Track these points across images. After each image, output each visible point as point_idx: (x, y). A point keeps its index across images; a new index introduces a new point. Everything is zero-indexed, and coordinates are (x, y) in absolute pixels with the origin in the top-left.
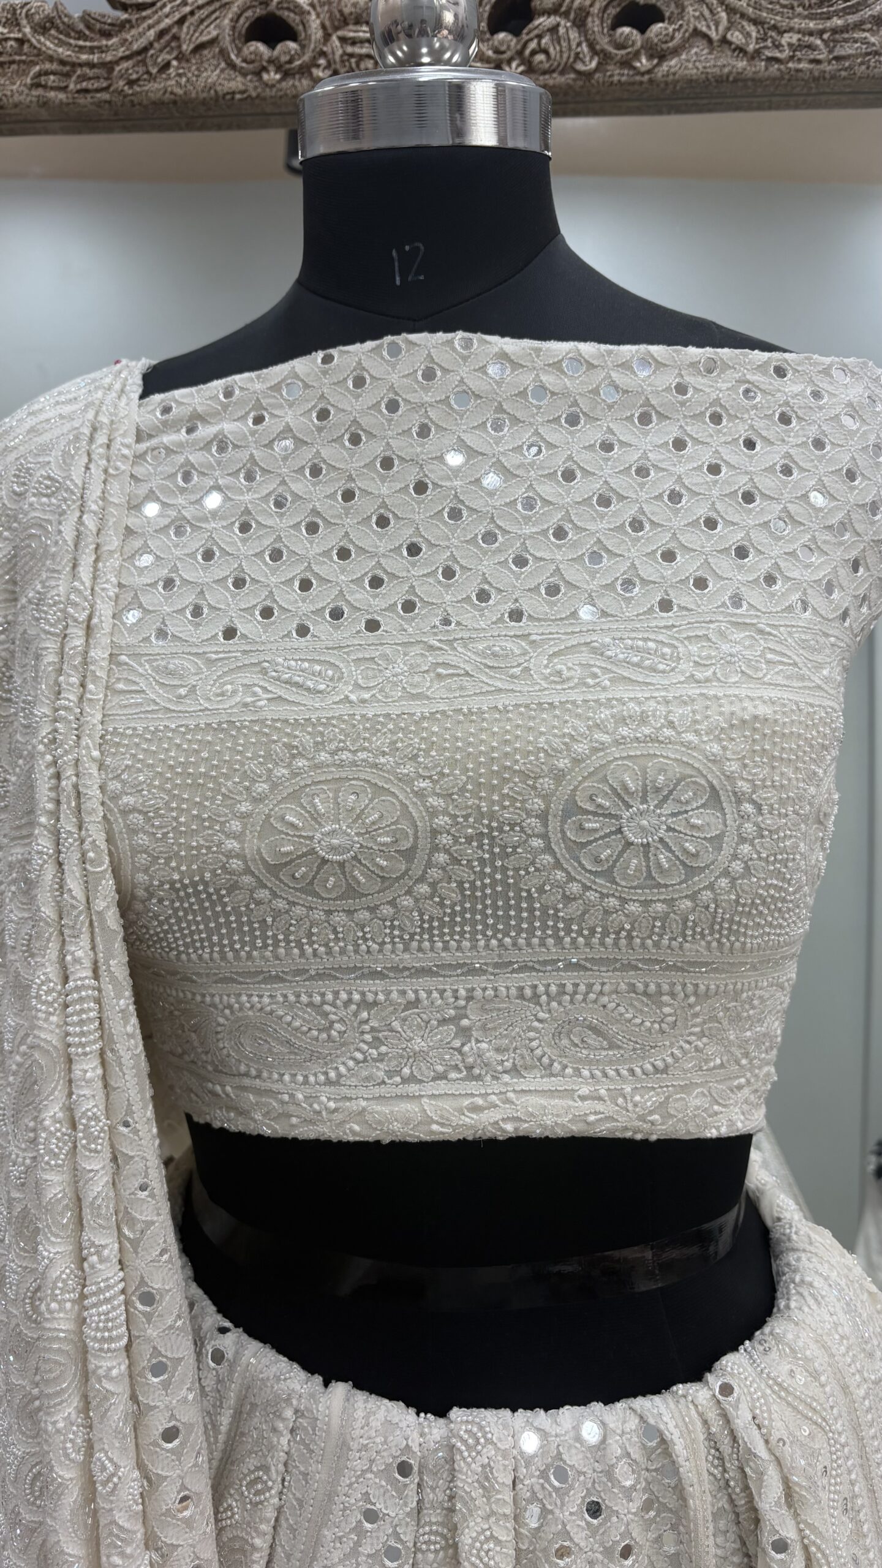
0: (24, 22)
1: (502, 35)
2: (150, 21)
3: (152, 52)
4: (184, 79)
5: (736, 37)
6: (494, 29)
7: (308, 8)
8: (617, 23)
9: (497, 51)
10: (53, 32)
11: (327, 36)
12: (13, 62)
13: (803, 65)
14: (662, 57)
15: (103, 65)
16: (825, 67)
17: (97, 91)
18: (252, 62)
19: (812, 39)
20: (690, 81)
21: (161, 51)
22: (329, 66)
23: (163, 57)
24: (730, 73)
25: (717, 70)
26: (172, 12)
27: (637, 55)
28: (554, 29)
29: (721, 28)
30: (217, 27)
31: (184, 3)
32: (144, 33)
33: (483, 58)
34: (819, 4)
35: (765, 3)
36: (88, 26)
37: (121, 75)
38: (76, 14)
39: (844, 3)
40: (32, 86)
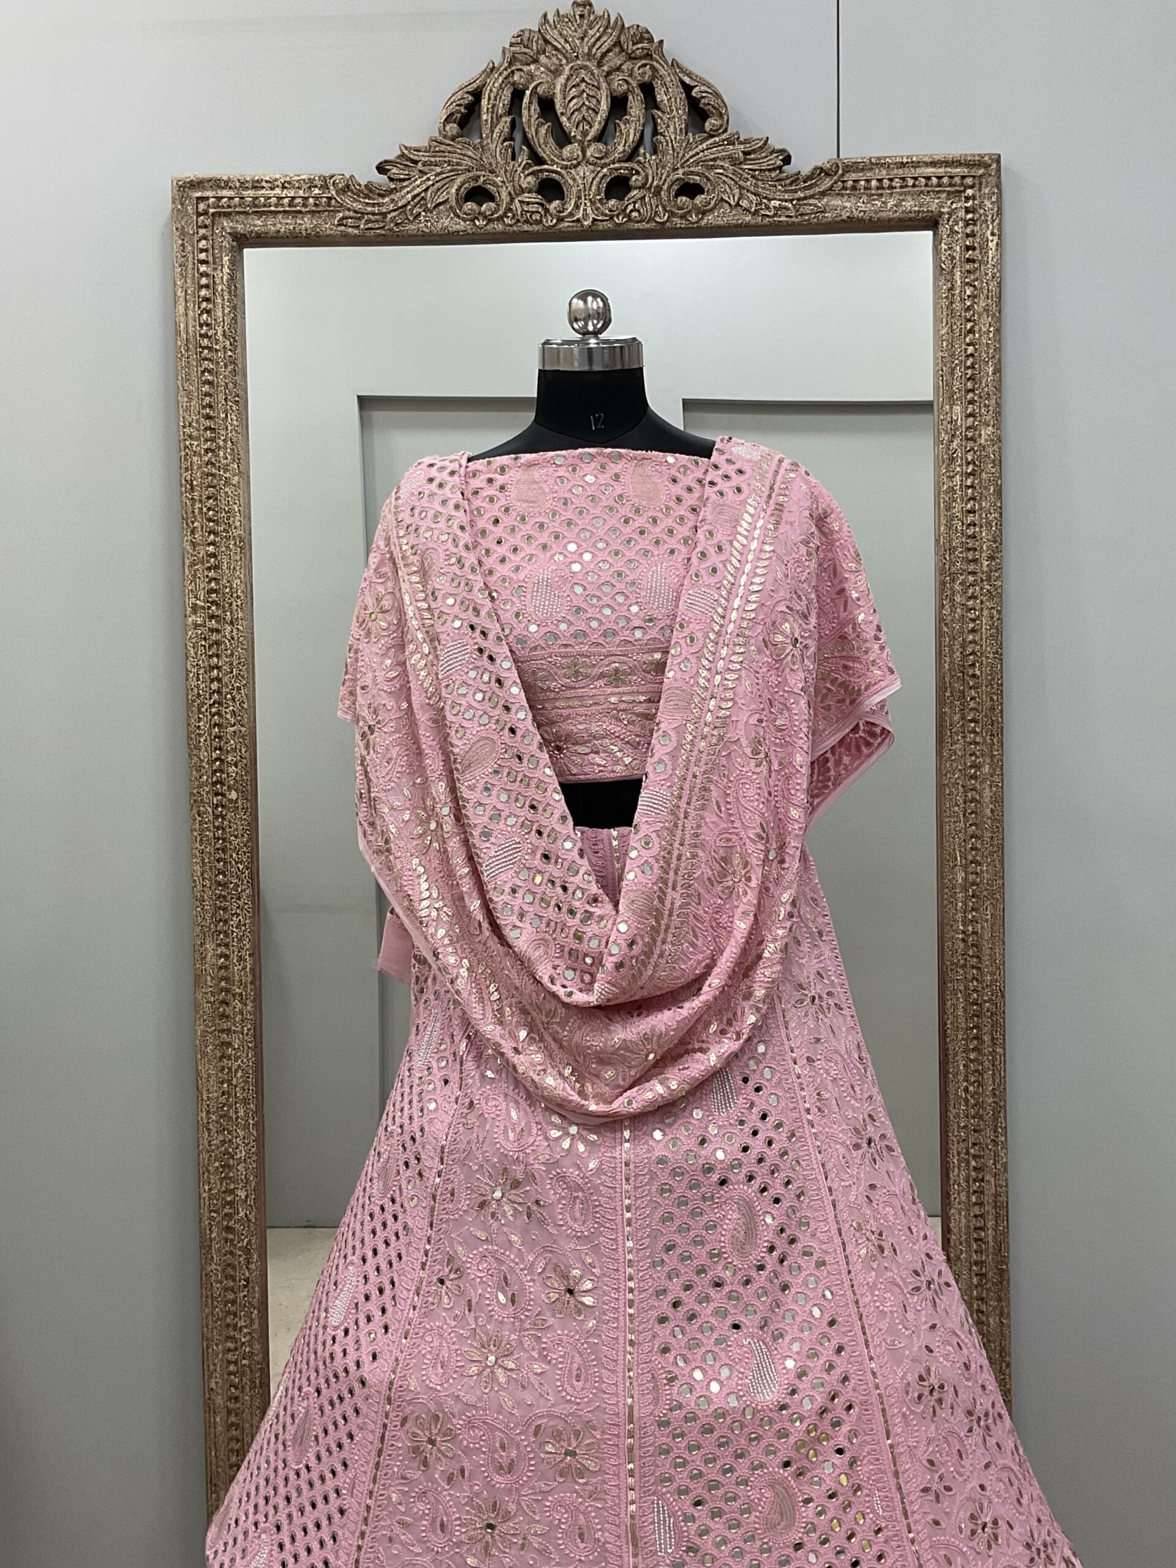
0: (332, 187)
1: (612, 202)
2: (408, 189)
3: (409, 207)
4: (429, 224)
5: (744, 203)
6: (608, 196)
7: (500, 184)
8: (679, 193)
9: (611, 211)
10: (349, 193)
12: (326, 211)
13: (783, 219)
14: (704, 213)
15: (380, 214)
16: (794, 219)
17: (378, 229)
18: (469, 214)
19: (787, 204)
20: (720, 227)
21: (415, 206)
22: (514, 216)
23: (417, 210)
24: (741, 224)
25: (735, 222)
26: (422, 183)
27: (689, 212)
28: (643, 198)
29: (736, 199)
30: (448, 193)
31: (428, 179)
32: (405, 196)
33: (603, 214)
34: (791, 184)
35: (760, 183)
36: (371, 191)
37: (392, 220)
38: (363, 183)
39: (805, 182)
40: (337, 225)
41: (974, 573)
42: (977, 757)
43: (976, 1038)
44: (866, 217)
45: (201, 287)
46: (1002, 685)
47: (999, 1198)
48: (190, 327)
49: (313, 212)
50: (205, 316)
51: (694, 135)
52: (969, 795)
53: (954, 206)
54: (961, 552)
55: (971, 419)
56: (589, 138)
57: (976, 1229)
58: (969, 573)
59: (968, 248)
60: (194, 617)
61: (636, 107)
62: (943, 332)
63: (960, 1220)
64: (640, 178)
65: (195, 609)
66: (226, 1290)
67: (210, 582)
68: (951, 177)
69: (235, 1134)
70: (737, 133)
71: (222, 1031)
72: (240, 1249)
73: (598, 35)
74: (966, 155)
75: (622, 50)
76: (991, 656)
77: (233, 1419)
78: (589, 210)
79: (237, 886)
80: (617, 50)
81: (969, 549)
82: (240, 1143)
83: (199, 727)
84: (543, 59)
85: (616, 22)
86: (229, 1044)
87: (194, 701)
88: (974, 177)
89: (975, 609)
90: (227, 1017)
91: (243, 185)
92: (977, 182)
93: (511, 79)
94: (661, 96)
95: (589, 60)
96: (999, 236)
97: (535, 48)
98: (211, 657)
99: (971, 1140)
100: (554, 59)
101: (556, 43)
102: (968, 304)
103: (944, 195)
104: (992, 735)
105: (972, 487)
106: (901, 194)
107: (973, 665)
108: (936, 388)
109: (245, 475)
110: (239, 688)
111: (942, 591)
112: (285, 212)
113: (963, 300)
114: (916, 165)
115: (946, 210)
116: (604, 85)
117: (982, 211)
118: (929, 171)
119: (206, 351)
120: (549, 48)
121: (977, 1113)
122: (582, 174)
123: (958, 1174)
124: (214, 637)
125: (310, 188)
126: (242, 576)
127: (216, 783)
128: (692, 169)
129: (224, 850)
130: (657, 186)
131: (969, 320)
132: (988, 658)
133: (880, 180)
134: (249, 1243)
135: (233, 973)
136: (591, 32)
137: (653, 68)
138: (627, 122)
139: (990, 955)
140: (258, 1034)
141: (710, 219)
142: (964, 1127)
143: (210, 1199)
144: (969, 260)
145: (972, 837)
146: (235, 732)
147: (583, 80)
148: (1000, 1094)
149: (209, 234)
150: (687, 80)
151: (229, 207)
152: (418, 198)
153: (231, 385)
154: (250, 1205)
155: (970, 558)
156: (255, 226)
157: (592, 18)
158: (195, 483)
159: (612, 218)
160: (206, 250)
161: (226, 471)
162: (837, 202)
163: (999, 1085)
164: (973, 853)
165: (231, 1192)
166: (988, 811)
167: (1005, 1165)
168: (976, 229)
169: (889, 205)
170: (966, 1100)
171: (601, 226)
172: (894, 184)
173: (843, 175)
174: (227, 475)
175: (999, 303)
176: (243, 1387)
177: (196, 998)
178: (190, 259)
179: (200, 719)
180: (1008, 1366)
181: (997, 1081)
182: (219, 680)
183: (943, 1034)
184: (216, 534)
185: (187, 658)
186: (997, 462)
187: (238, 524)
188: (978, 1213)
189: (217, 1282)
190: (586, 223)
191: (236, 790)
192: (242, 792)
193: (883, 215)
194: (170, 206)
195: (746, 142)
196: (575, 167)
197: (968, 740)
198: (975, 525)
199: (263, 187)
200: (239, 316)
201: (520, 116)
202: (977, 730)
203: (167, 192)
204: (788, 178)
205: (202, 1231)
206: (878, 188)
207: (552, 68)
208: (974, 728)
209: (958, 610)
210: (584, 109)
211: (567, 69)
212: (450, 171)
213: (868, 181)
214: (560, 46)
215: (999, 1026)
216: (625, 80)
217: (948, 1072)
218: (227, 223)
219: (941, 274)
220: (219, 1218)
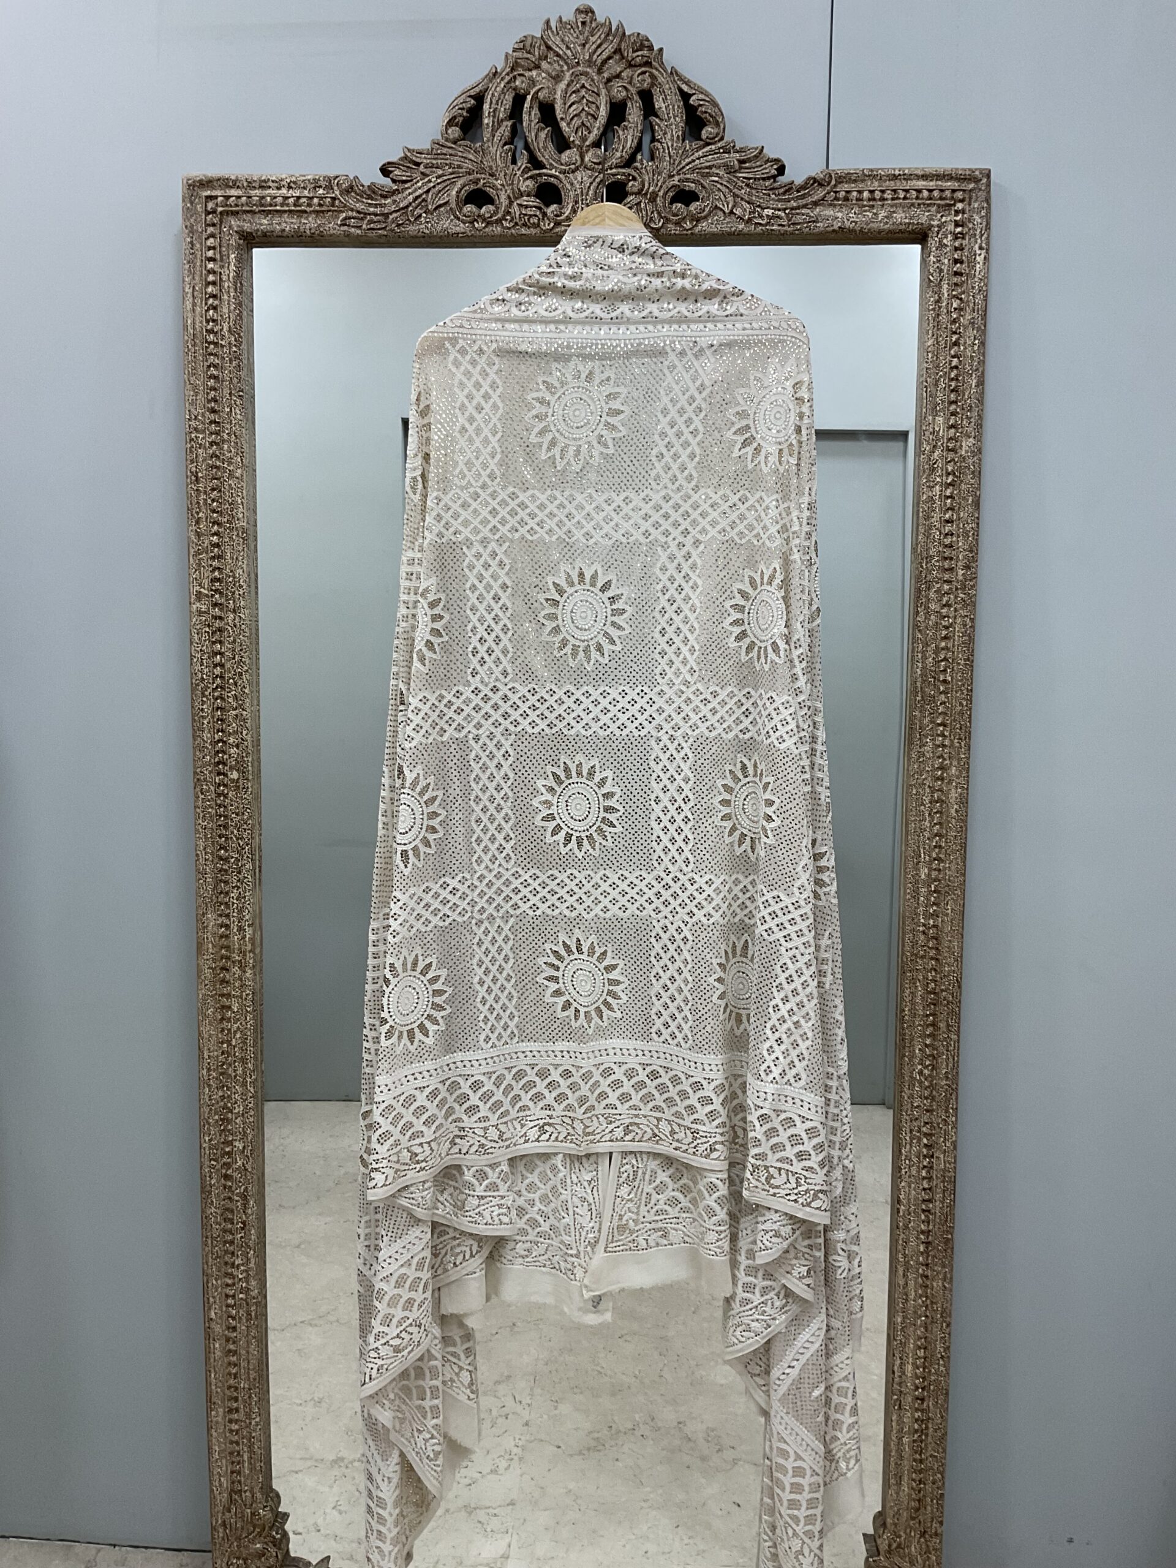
0: (336, 188)
2: (410, 191)
3: (410, 208)
4: (430, 226)
5: (738, 211)
7: (500, 187)
8: (674, 200)
10: (353, 194)
11: (511, 203)
12: (330, 211)
13: (775, 227)
14: (698, 221)
15: (382, 214)
16: (786, 228)
17: (379, 230)
18: (469, 217)
19: (780, 213)
20: (714, 234)
21: (416, 208)
22: (512, 219)
23: (417, 212)
24: (735, 231)
25: (728, 231)
26: (424, 185)
27: (684, 219)
28: (639, 204)
29: (730, 206)
30: (449, 195)
32: (406, 198)
34: (784, 193)
35: (754, 192)
36: (374, 192)
37: (393, 221)
38: (366, 184)
39: (798, 191)
40: (341, 225)
41: (948, 582)
42: (944, 759)
43: (933, 1025)
44: (858, 228)
45: (209, 283)
46: (971, 690)
47: (947, 1174)
48: (197, 321)
49: (318, 212)
50: (211, 312)
51: (690, 142)
52: (936, 795)
53: (944, 219)
54: (938, 561)
55: (953, 431)
56: (587, 143)
57: (924, 1201)
58: (945, 581)
59: (956, 261)
60: (198, 604)
61: (634, 114)
62: (929, 343)
63: (908, 1194)
64: (636, 184)
65: (199, 595)
66: (225, 1231)
67: (213, 571)
68: (942, 191)
69: (233, 1090)
70: (733, 141)
71: (223, 995)
72: (237, 1195)
73: (599, 42)
74: (957, 169)
75: (623, 57)
76: (963, 662)
77: (232, 1347)
79: (237, 860)
80: (617, 57)
81: (946, 559)
82: (238, 1098)
83: (202, 710)
84: (544, 65)
85: (617, 30)
86: (229, 1008)
87: (197, 685)
88: (964, 191)
89: (949, 617)
90: (227, 982)
91: (251, 185)
92: (967, 196)
93: (513, 85)
94: (659, 104)
95: (590, 66)
96: (987, 250)
97: (537, 54)
98: (214, 643)
99: (924, 1119)
100: (556, 65)
101: (557, 49)
102: (954, 316)
103: (934, 209)
104: (960, 739)
105: (951, 497)
107: (945, 671)
108: (919, 399)
109: (250, 471)
110: (241, 674)
111: (917, 598)
112: (290, 211)
113: (949, 312)
114: (908, 177)
115: (935, 223)
116: (603, 92)
117: (971, 225)
118: (921, 184)
119: (212, 347)
120: (551, 55)
121: (930, 1095)
122: (579, 179)
123: (910, 1150)
124: (218, 623)
125: (315, 188)
126: (244, 566)
127: (218, 763)
128: (688, 176)
129: (226, 827)
130: (653, 192)
131: (955, 333)
132: (959, 664)
133: (872, 192)
134: (246, 1189)
135: (234, 942)
136: (593, 39)
137: (652, 76)
138: (626, 128)
139: (949, 948)
141: (704, 226)
142: (917, 1107)
143: (210, 1148)
144: (956, 274)
145: (936, 835)
146: (237, 716)
147: (583, 86)
148: (954, 1078)
149: (217, 232)
150: (685, 88)
151: (237, 205)
152: (419, 200)
153: (236, 381)
154: (248, 1155)
155: (946, 567)
156: (261, 225)
157: (594, 25)
158: (200, 475)
160: (214, 248)
161: (230, 463)
162: (829, 212)
163: (952, 1069)
164: (937, 850)
165: (230, 1143)
166: (953, 811)
167: (954, 1144)
168: (965, 242)
169: (880, 217)
172: (886, 196)
173: (835, 186)
174: (231, 468)
175: (984, 317)
176: (240, 1318)
177: (198, 964)
178: (199, 256)
179: (203, 703)
180: (948, 1325)
181: (951, 1065)
182: (222, 666)
183: (900, 1020)
184: (219, 524)
185: (191, 643)
186: (977, 474)
187: (241, 516)
188: (926, 1186)
189: (217, 1223)
191: (237, 771)
192: (243, 772)
193: (874, 226)
194: (180, 204)
195: (742, 150)
196: (573, 172)
197: (937, 743)
198: (952, 534)
199: (270, 187)
200: (245, 313)
201: (522, 123)
202: (947, 734)
203: (177, 192)
204: (781, 187)
205: (203, 1178)
206: (869, 200)
207: (553, 74)
208: (942, 732)
209: (932, 617)
210: (583, 115)
211: (568, 74)
212: (451, 174)
213: (860, 192)
214: (561, 52)
215: (956, 1015)
216: (625, 87)
217: (904, 1055)
218: (234, 222)
219: (929, 287)
220: (218, 1167)
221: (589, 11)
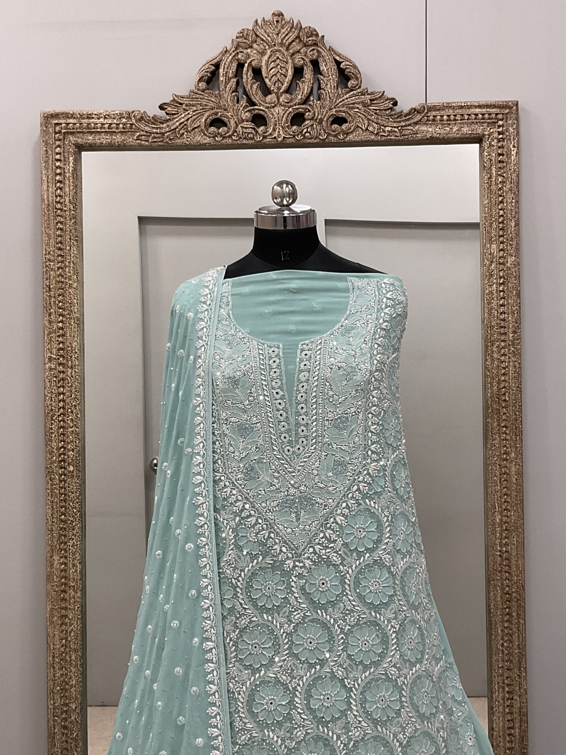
0: (133, 118)
1: (295, 127)
2: (177, 119)
3: (177, 130)
4: (189, 139)
5: (371, 129)
6: (292, 124)
7: (230, 117)
8: (333, 123)
9: (293, 132)
10: (143, 122)
12: (130, 131)
13: (393, 137)
14: (347, 134)
15: (161, 133)
16: (399, 138)
17: (159, 142)
18: (212, 134)
19: (395, 129)
20: (357, 142)
21: (181, 129)
22: (238, 135)
23: (182, 131)
24: (369, 141)
25: (365, 139)
26: (185, 116)
27: (339, 133)
28: (312, 125)
29: (366, 126)
30: (200, 122)
31: (189, 114)
32: (175, 124)
33: (289, 134)
34: (397, 118)
35: (380, 117)
36: (155, 120)
37: (167, 137)
38: (151, 116)
39: (405, 116)
40: (136, 140)
41: (504, 341)
42: (507, 448)
43: (508, 614)
44: (441, 137)
45: (57, 174)
46: (521, 406)
47: (522, 710)
48: (50, 197)
49: (121, 132)
50: (59, 191)
51: (342, 89)
52: (503, 470)
53: (492, 130)
54: (497, 329)
55: (502, 253)
56: (281, 91)
57: (508, 728)
58: (502, 341)
59: (500, 155)
60: (49, 364)
61: (308, 74)
62: (486, 202)
63: (499, 724)
64: (310, 114)
65: (50, 359)
67: (59, 344)
68: (490, 114)
69: (69, 670)
70: (367, 89)
71: (63, 608)
72: (71, 739)
73: (287, 32)
74: (498, 102)
75: (301, 41)
76: (515, 389)
78: (281, 132)
79: (72, 521)
80: (297, 41)
81: (502, 327)
82: (73, 675)
83: (51, 429)
84: (255, 46)
85: (297, 25)
86: (66, 616)
87: (49, 413)
88: (503, 114)
89: (505, 362)
90: (65, 600)
91: (82, 116)
92: (505, 117)
93: (236, 57)
94: (323, 67)
95: (281, 46)
96: (518, 148)
97: (250, 40)
98: (59, 387)
99: (506, 675)
100: (261, 46)
101: (262, 37)
102: (500, 186)
103: (485, 125)
104: (516, 435)
105: (503, 291)
106: (461, 124)
107: (505, 394)
108: (482, 234)
109: (81, 283)
110: (75, 406)
111: (486, 351)
112: (106, 132)
113: (496, 184)
114: (470, 107)
115: (486, 133)
116: (290, 61)
117: (507, 134)
119: (59, 211)
120: (258, 40)
121: (509, 659)
122: (277, 112)
123: (498, 695)
124: (61, 376)
125: (120, 118)
126: (78, 340)
127: (61, 461)
128: (341, 109)
129: (65, 501)
130: (320, 119)
131: (500, 196)
132: (513, 390)
133: (449, 116)
134: (77, 735)
135: (69, 573)
136: (283, 31)
137: (318, 51)
138: (304, 82)
139: (516, 565)
140: (84, 610)
141: (351, 137)
142: (501, 667)
143: (54, 709)
144: (500, 162)
145: (505, 495)
146: (73, 431)
147: (278, 58)
148: (522, 647)
149: (62, 144)
150: (338, 58)
151: (73, 129)
152: (183, 125)
153: (73, 231)
154: (78, 713)
155: (502, 332)
156: (88, 140)
157: (283, 22)
158: (51, 287)
159: (294, 136)
160: (60, 154)
161: (70, 280)
162: (424, 128)
163: (522, 642)
164: (506, 504)
165: (66, 705)
166: (514, 480)
167: (526, 690)
168: (505, 144)
169: (454, 130)
170: (503, 652)
171: (288, 141)
172: (457, 118)
173: (427, 113)
174: (71, 282)
175: (518, 186)
177: (47, 589)
179: (52, 424)
181: (521, 640)
182: (64, 401)
183: (489, 612)
184: (63, 316)
185: (45, 388)
186: (517, 277)
187: (76, 310)
188: (510, 719)
190: (279, 139)
191: (73, 466)
192: (76, 467)
193: (451, 135)
195: (372, 93)
196: (273, 107)
197: (502, 438)
198: (505, 313)
199: (93, 118)
200: (78, 191)
201: (242, 78)
202: (507, 432)
203: (38, 121)
204: (396, 115)
205: (49, 729)
206: (447, 120)
207: (260, 51)
208: (505, 431)
209: (496, 362)
210: (279, 74)
211: (269, 51)
212: (201, 109)
213: (442, 116)
214: (265, 39)
215: (522, 607)
216: (302, 58)
217: (492, 634)
218: (71, 138)
219: (484, 169)
220: (59, 721)
221: (281, 14)
